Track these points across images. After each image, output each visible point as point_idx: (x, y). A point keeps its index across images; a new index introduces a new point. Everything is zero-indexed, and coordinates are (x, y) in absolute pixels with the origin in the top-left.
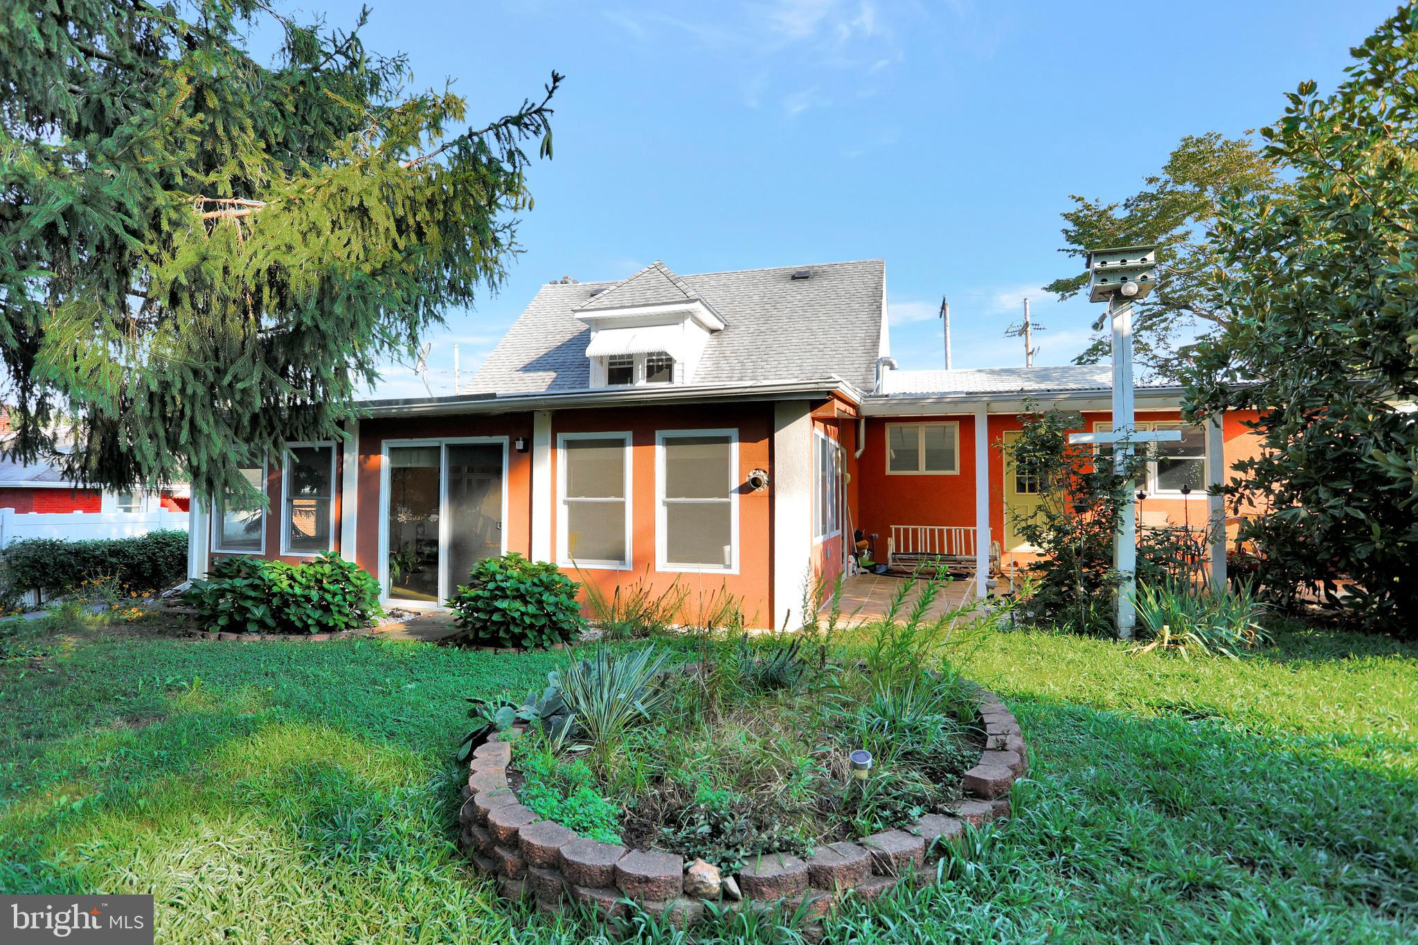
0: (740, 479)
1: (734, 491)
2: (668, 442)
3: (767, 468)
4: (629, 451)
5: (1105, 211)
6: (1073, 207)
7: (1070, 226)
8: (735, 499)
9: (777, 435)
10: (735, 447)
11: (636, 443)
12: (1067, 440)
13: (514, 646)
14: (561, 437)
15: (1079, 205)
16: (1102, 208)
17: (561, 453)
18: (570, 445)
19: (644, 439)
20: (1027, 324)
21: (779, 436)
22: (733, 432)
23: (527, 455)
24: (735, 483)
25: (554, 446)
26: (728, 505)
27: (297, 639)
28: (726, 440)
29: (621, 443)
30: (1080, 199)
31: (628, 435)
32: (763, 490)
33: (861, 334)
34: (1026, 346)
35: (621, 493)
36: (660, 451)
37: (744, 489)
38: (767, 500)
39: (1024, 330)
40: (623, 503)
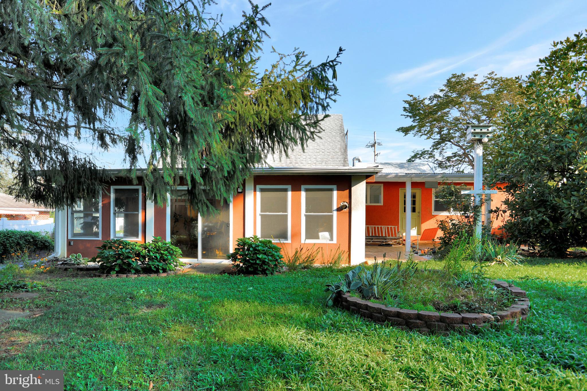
0: (337, 206)
1: (335, 210)
2: (307, 190)
3: (348, 201)
4: (290, 193)
5: (422, 101)
6: (409, 99)
7: (407, 106)
8: (335, 213)
9: (352, 188)
10: (335, 193)
11: (293, 190)
12: (460, 192)
13: (262, 274)
14: (258, 187)
15: (411, 98)
16: (420, 100)
17: (258, 194)
18: (262, 190)
19: (296, 189)
20: (375, 143)
21: (353, 189)
22: (334, 187)
23: (242, 195)
24: (335, 207)
25: (255, 190)
26: (332, 216)
27: (153, 276)
28: (331, 190)
29: (286, 190)
30: (412, 96)
31: (289, 187)
32: (347, 210)
33: (339, 146)
34: (374, 152)
35: (286, 210)
36: (303, 194)
37: (339, 209)
38: (348, 214)
39: (373, 146)
40: (287, 215)
